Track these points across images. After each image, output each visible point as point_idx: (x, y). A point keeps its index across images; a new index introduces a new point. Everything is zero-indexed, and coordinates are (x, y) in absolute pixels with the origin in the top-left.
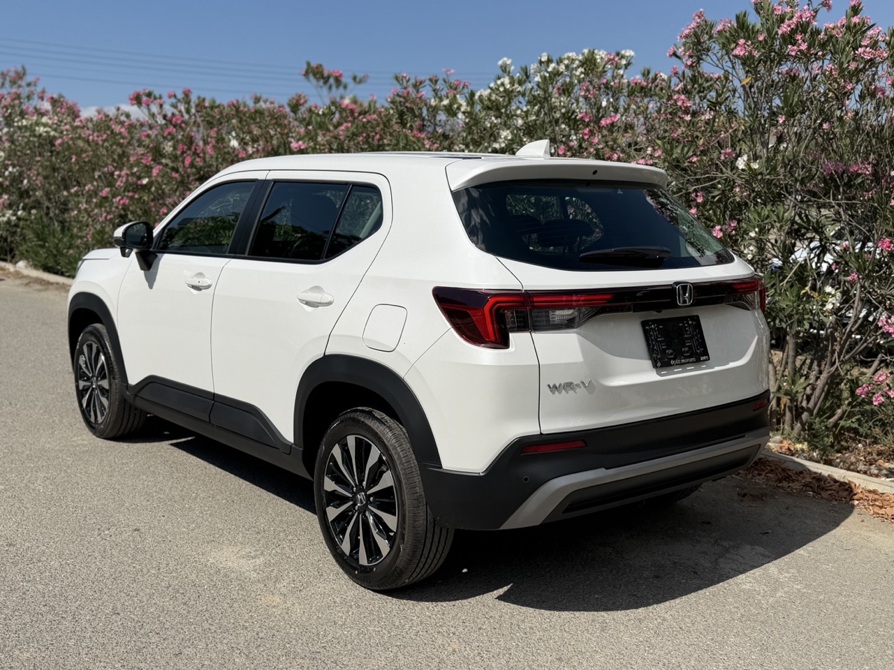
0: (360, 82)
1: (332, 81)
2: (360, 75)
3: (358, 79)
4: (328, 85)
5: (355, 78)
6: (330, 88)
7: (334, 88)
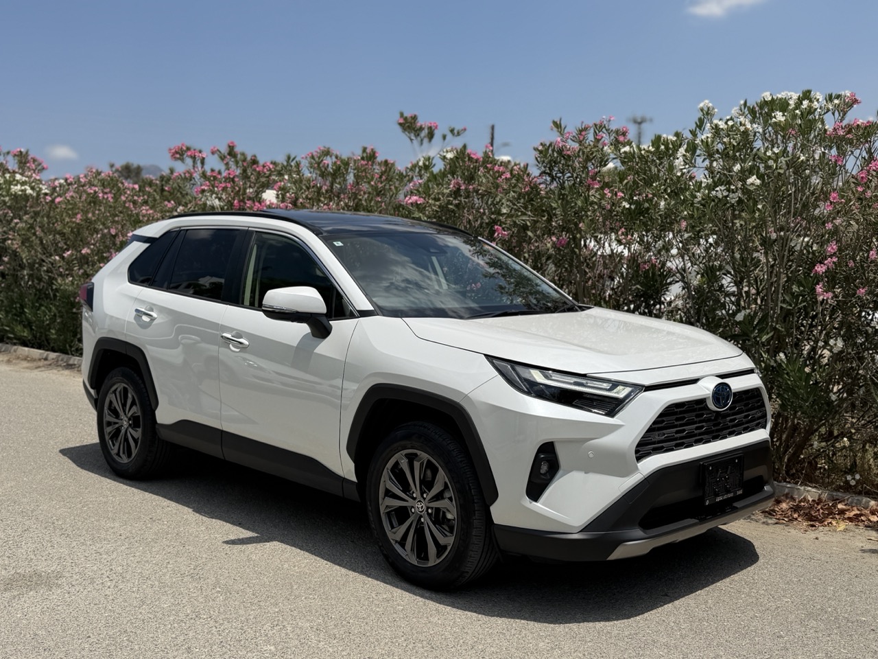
0: (459, 134)
1: (424, 133)
2: (458, 127)
3: (456, 132)
4: (419, 139)
5: (452, 131)
6: (422, 140)
7: (426, 140)
